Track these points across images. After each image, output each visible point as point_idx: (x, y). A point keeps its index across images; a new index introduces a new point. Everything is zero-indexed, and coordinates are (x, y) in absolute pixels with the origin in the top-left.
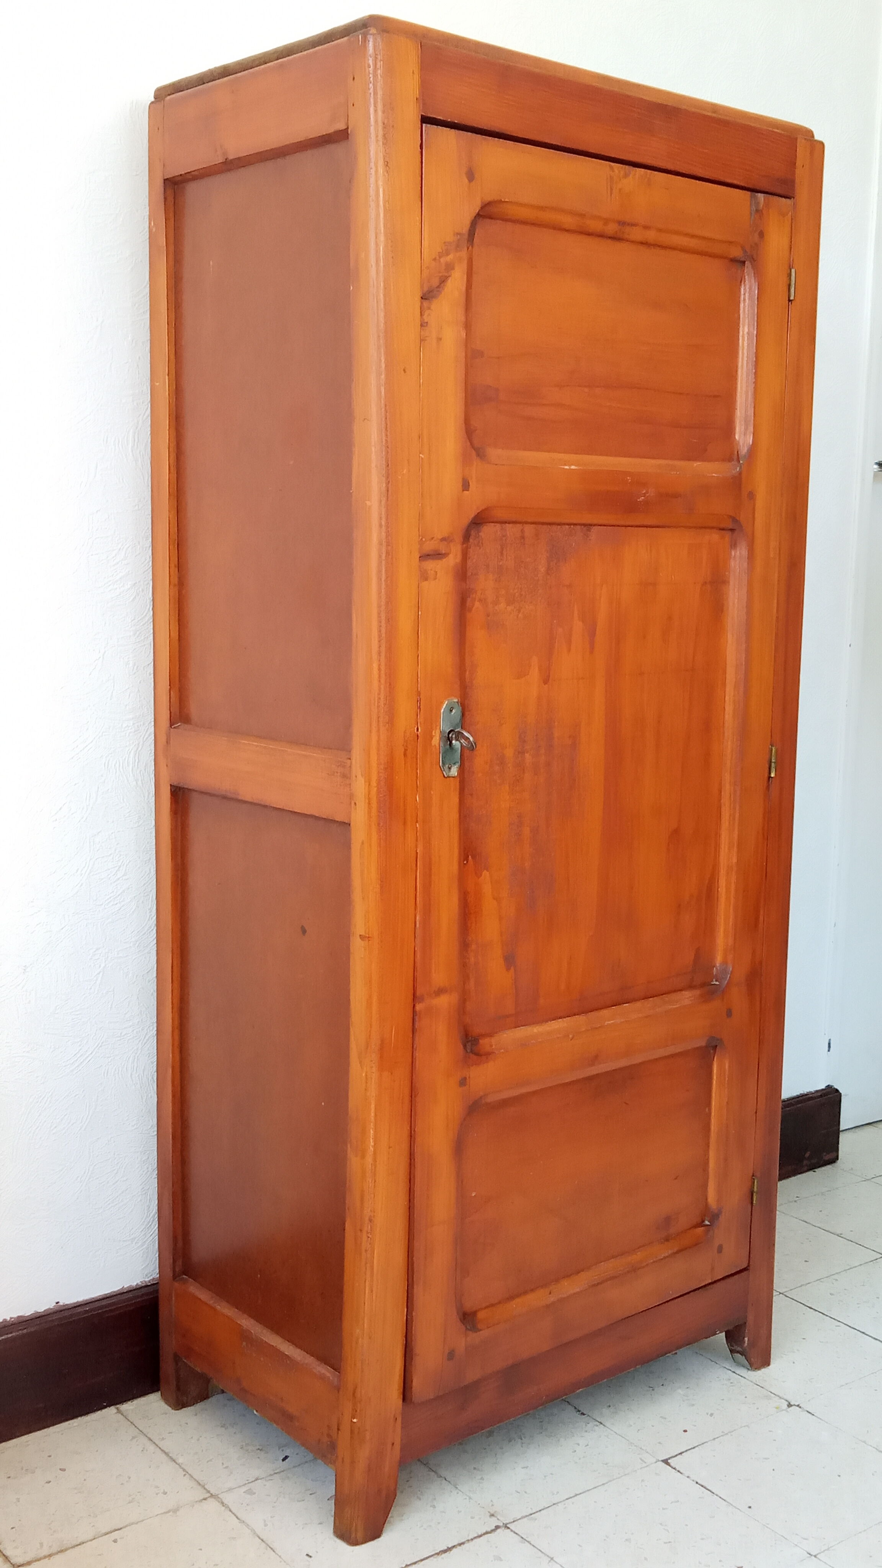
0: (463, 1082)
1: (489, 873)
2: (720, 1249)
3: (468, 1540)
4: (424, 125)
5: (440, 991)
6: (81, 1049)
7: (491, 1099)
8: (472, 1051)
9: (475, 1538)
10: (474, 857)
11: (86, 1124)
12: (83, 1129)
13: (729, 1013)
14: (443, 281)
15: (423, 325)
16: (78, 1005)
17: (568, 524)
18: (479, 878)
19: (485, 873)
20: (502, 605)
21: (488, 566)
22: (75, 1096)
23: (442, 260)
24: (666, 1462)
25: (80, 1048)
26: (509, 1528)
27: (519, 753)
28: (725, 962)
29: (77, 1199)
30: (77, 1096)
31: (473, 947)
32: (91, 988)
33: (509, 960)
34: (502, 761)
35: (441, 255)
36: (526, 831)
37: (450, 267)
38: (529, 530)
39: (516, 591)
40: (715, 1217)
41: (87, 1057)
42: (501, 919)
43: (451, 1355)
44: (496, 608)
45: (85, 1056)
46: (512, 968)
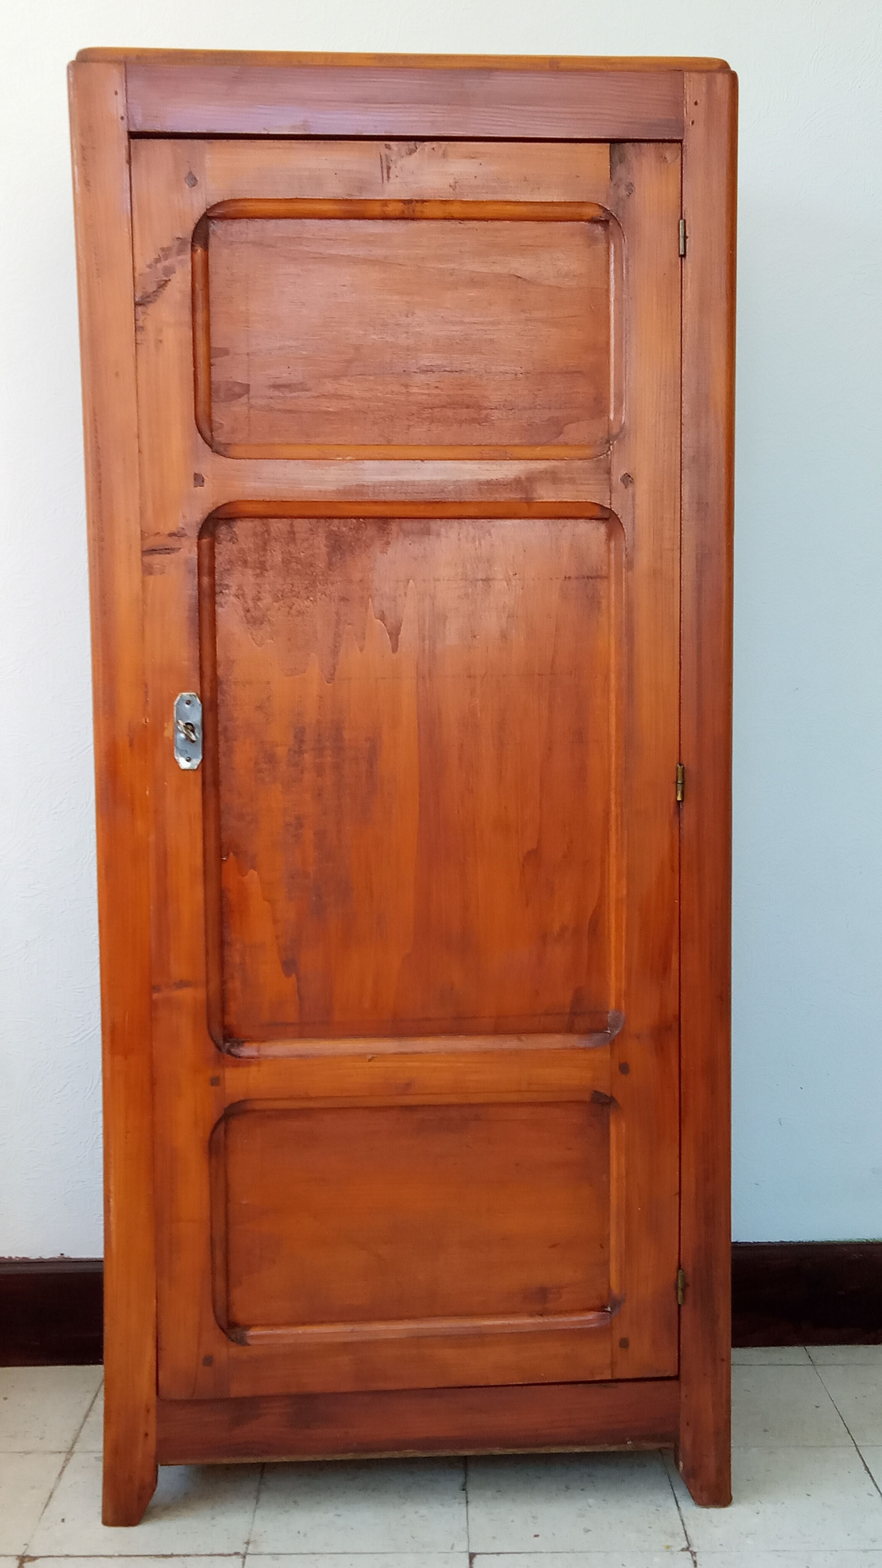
0: (215, 1081)
1: (258, 873)
2: (624, 1344)
4: (132, 140)
5: (182, 984)
7: (258, 1106)
8: (229, 1052)
10: (236, 854)
13: (624, 1068)
14: (163, 285)
15: (137, 329)
17: (355, 518)
18: (243, 876)
19: (253, 873)
20: (267, 600)
21: (245, 562)
23: (159, 266)
24: (472, 1556)
27: (295, 752)
28: (618, 1008)
31: (238, 946)
33: (289, 966)
34: (271, 758)
35: (158, 260)
36: (308, 834)
37: (169, 271)
38: (301, 525)
39: (284, 587)
40: (616, 1304)
42: (275, 921)
43: (208, 1361)
44: (259, 603)
46: (294, 976)
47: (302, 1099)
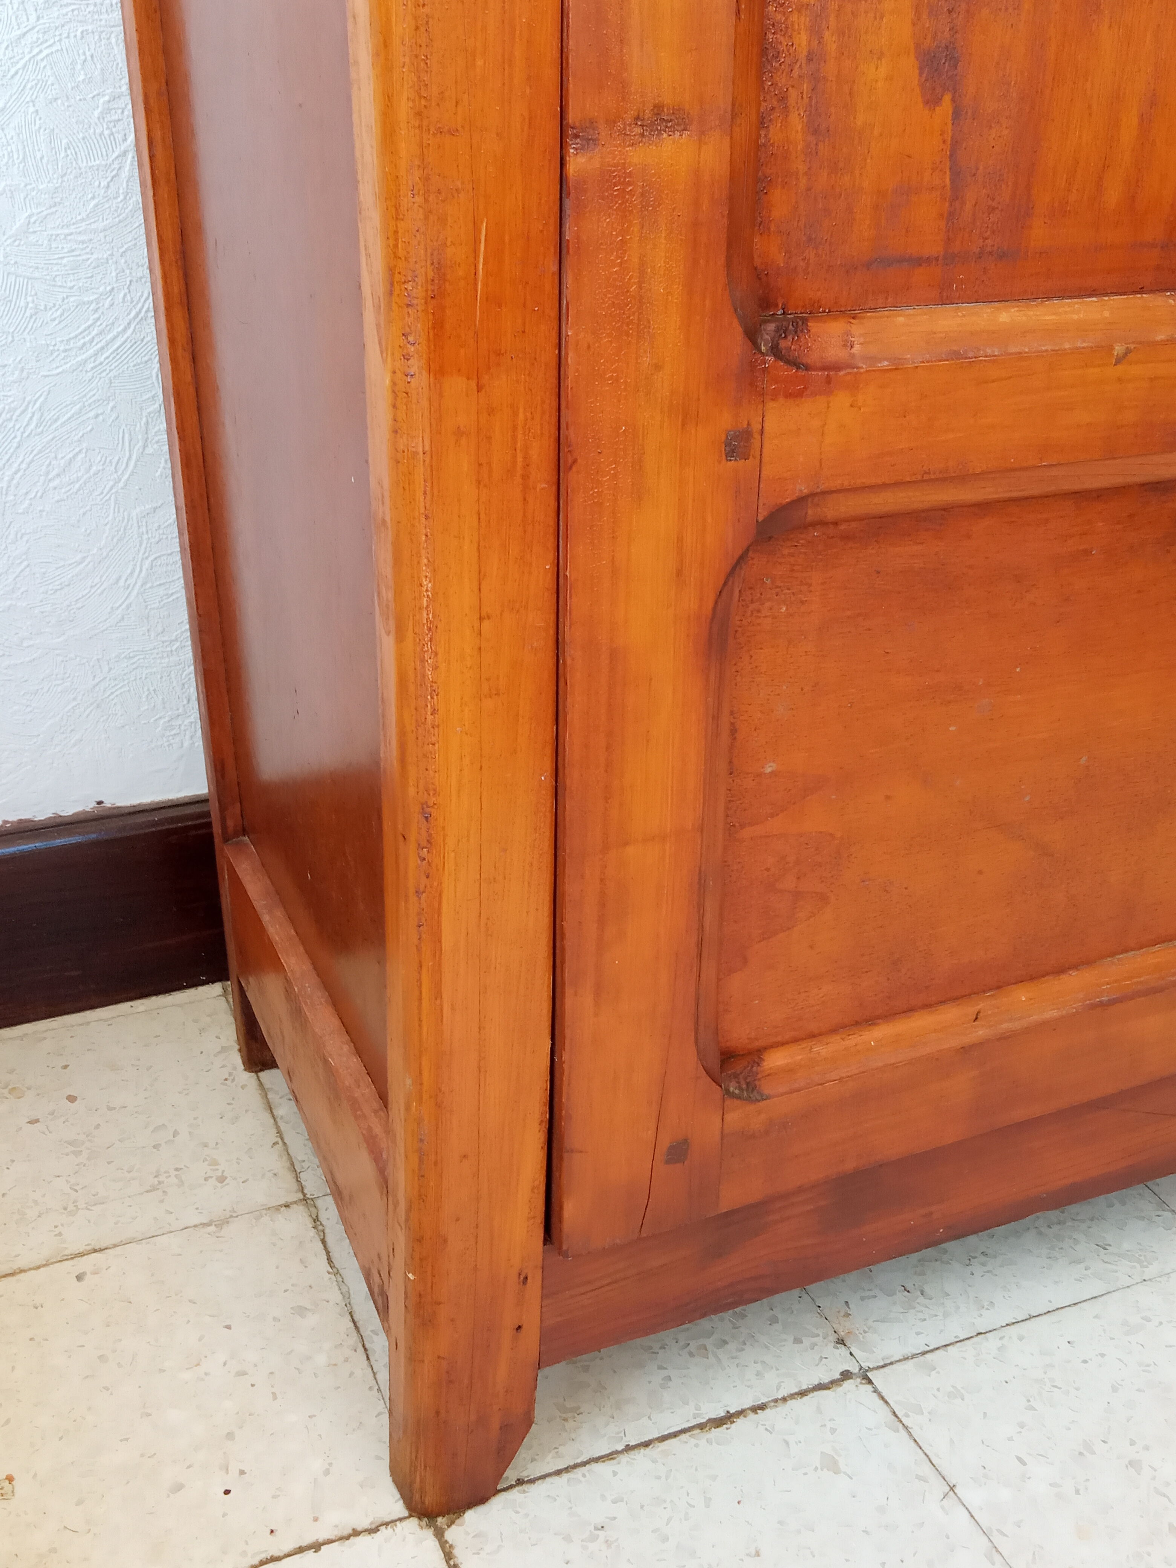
0: (738, 445)
3: (776, 1401)
6: (98, 319)
9: (792, 1396)
11: (126, 477)
12: (121, 484)
16: (83, 220)
22: (97, 416)
25: (96, 316)
26: (870, 1382)
29: (123, 619)
30: (101, 418)
32: (108, 187)
41: (115, 338)
43: (677, 1154)
45: (111, 336)
46: (946, 102)
47: (944, 479)
